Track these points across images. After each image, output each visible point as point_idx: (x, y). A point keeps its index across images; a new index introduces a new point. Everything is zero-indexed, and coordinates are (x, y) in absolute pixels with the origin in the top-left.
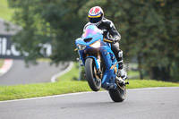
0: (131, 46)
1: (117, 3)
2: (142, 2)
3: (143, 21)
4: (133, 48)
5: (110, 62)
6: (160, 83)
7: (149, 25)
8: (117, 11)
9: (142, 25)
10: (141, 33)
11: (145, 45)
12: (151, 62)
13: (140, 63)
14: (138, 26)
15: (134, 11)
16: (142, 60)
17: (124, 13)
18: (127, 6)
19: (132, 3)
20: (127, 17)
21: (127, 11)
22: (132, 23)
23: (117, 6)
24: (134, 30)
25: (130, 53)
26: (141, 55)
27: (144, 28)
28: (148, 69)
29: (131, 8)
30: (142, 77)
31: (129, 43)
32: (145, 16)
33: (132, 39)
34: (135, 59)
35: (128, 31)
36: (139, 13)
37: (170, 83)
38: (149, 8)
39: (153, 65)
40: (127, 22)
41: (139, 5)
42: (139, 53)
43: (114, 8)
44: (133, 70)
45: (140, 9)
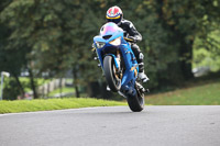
0: (64, 56)
1: (46, 5)
2: (78, 3)
3: (80, 27)
4: (68, 59)
5: (130, 63)
6: (101, 101)
7: (86, 31)
8: (47, 14)
9: (77, 30)
10: (77, 41)
11: (82, 56)
12: (89, 76)
13: (75, 77)
14: (73, 32)
15: (67, 14)
16: (78, 74)
17: (56, 17)
18: (59, 8)
19: (64, 4)
20: (60, 21)
21: (60, 14)
22: (65, 29)
23: (47, 8)
24: (68, 36)
25: (63, 65)
26: (77, 67)
27: (80, 35)
28: (86, 84)
29: (64, 10)
30: (78, 95)
31: (62, 54)
32: (81, 20)
33: (66, 48)
34: (70, 73)
35: (61, 38)
36: (74, 16)
37: (113, 102)
38: (87, 9)
39: (91, 79)
40: (59, 28)
41: (73, 7)
42: (74, 65)
43: (44, 11)
44: (68, 86)
45: (75, 11)
